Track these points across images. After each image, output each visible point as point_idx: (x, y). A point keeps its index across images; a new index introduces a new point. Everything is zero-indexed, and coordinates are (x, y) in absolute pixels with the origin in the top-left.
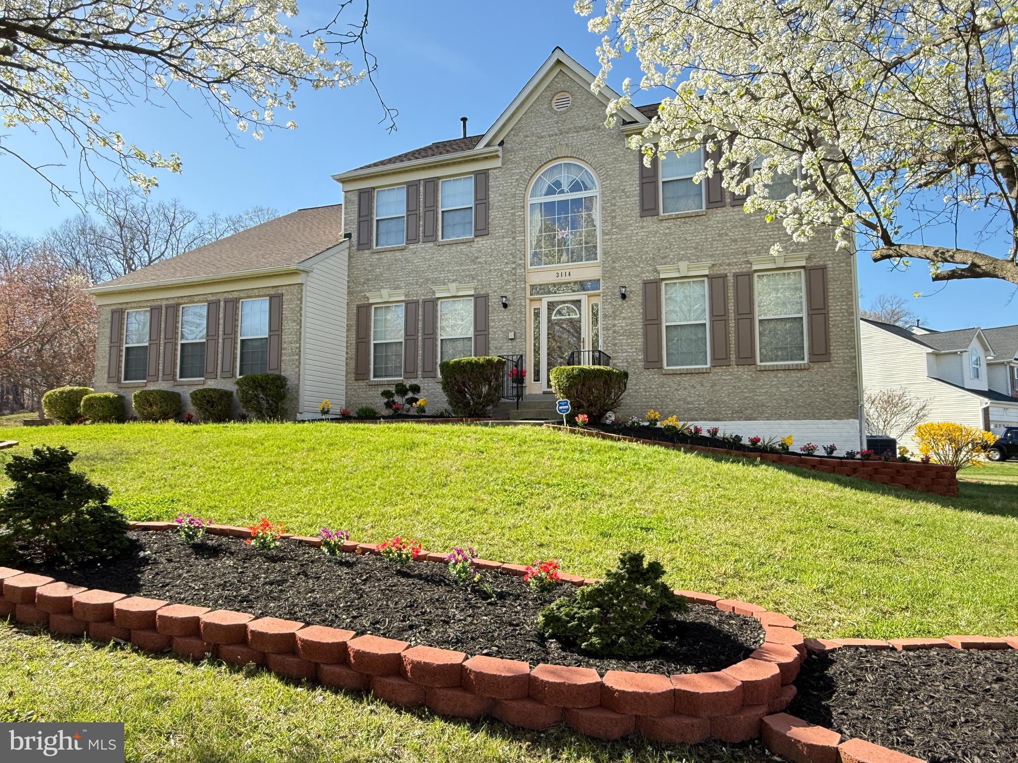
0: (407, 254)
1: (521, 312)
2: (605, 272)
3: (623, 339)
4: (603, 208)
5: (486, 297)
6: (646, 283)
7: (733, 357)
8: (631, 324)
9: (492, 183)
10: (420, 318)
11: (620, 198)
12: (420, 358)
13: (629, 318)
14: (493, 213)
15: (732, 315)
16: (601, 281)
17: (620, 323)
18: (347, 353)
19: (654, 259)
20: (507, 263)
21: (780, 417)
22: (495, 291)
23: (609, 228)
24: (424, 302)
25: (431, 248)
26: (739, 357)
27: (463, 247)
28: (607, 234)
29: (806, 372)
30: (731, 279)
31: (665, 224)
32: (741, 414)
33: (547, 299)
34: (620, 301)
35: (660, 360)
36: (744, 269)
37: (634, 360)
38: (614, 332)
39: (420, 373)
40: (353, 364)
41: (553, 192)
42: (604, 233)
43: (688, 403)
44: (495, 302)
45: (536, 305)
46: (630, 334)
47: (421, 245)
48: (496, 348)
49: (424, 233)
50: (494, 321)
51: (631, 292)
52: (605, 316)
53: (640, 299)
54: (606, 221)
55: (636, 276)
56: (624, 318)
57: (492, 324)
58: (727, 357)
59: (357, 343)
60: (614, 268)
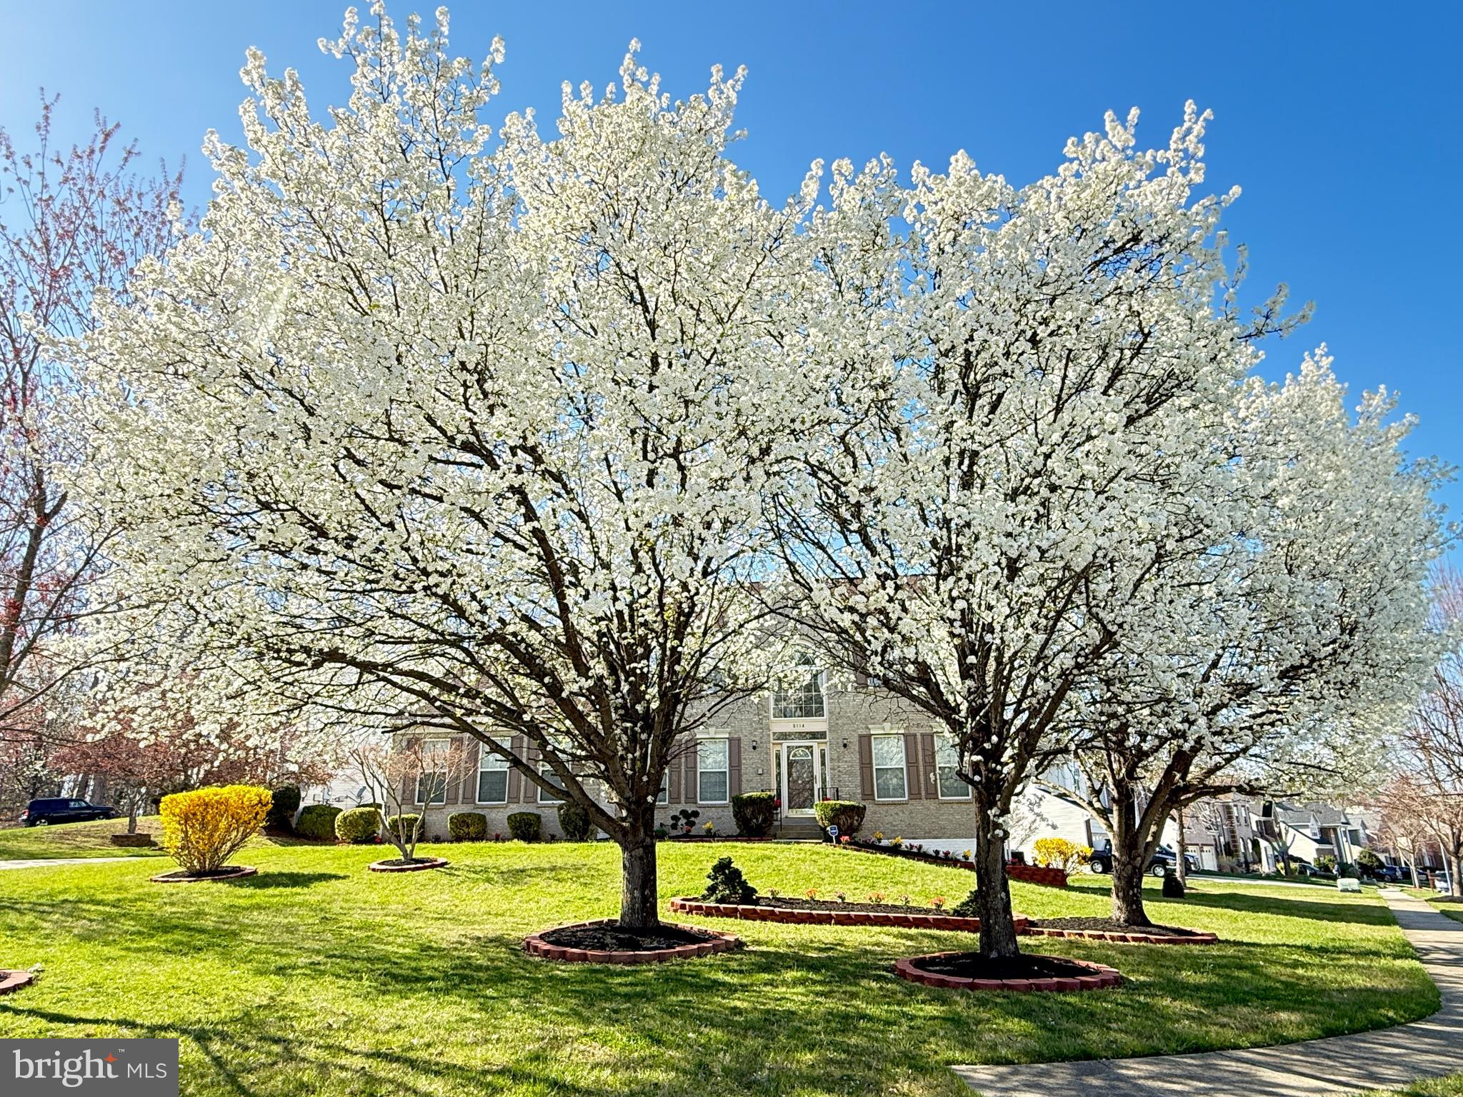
1: (766, 753)
2: (830, 726)
3: (846, 777)
5: (739, 740)
6: (861, 737)
7: (923, 793)
8: (851, 766)
10: (684, 754)
12: (683, 787)
13: (849, 761)
15: (921, 763)
16: (828, 733)
17: (843, 766)
19: (865, 719)
20: (755, 715)
21: (957, 837)
22: (746, 736)
23: (833, 694)
24: (687, 741)
26: (927, 793)
28: (831, 699)
29: (971, 805)
30: (919, 737)
32: (929, 835)
33: (786, 744)
34: (842, 749)
35: (873, 794)
36: (928, 730)
37: (854, 793)
38: (839, 772)
39: (683, 799)
42: (829, 698)
43: (894, 826)
44: (746, 744)
45: (778, 748)
46: (850, 774)
48: (747, 781)
50: (745, 759)
51: (850, 743)
52: (832, 759)
53: (857, 748)
55: (854, 731)
56: (846, 762)
57: (744, 762)
58: (919, 793)
60: (837, 724)
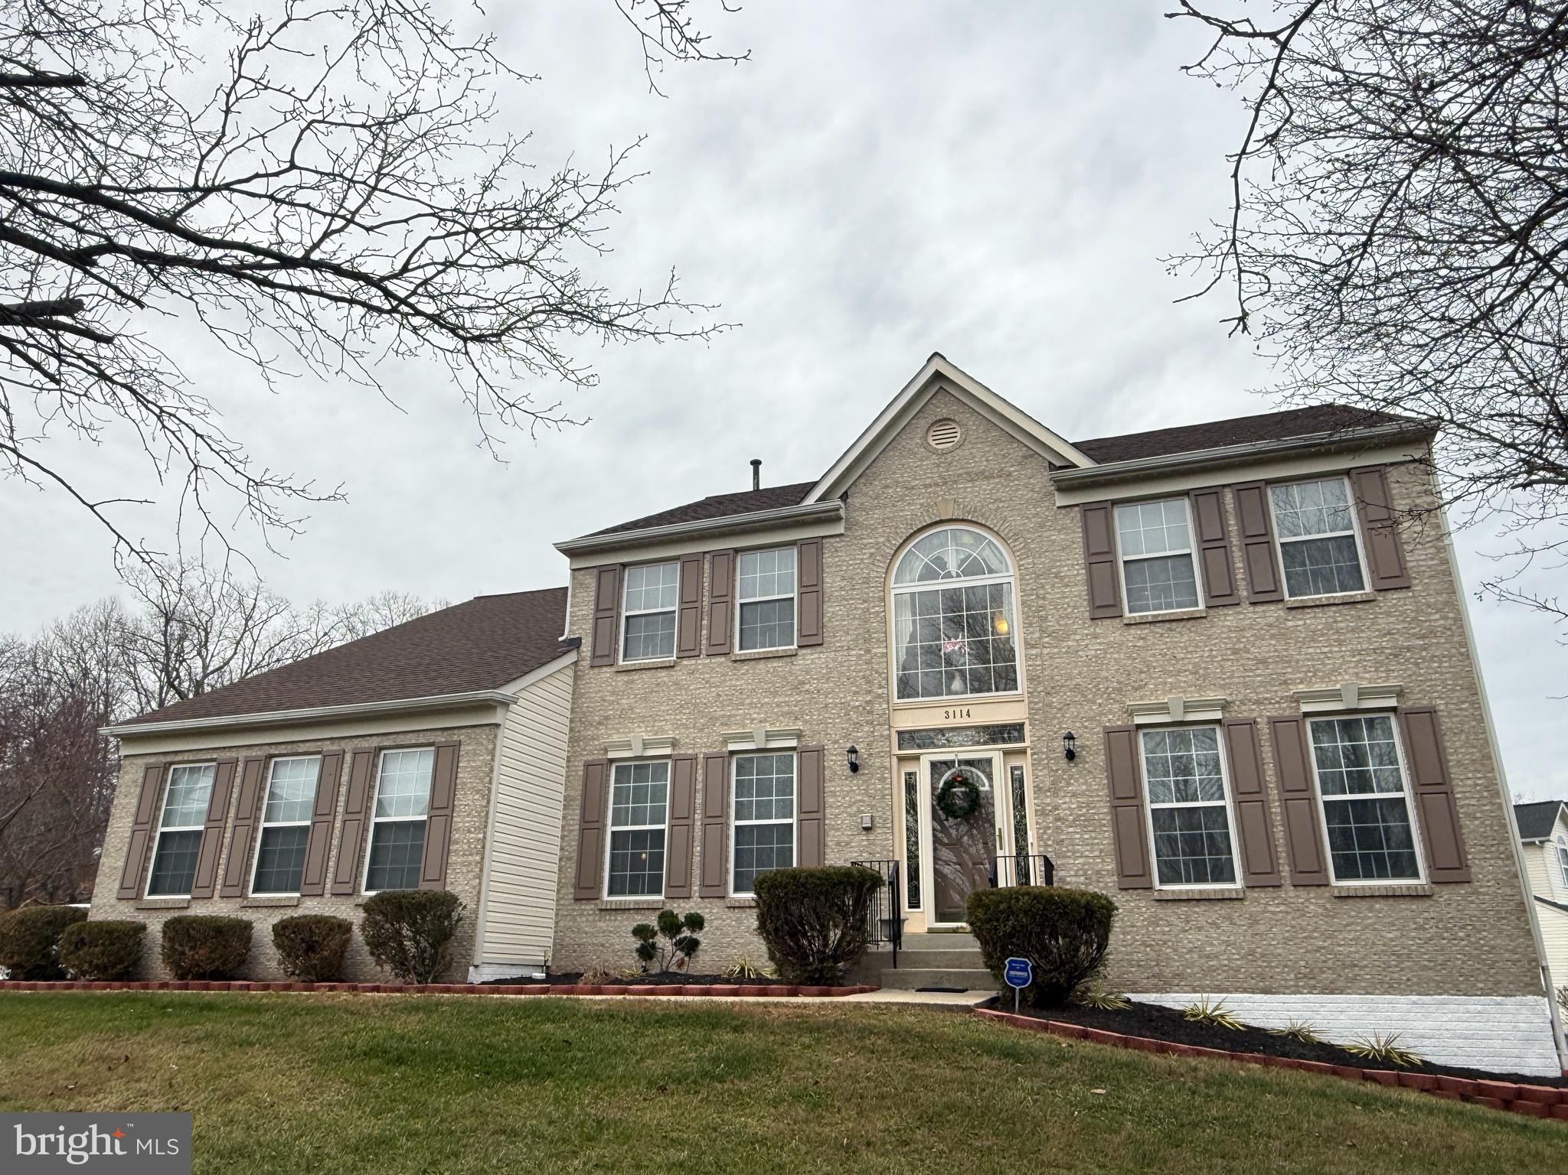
0: (677, 675)
1: (882, 780)
2: (1033, 711)
3: (1075, 833)
4: (1023, 603)
5: (820, 751)
6: (1109, 732)
7: (1285, 871)
8: (1088, 805)
9: (828, 559)
10: (699, 786)
11: (1053, 586)
12: (697, 859)
13: (1083, 794)
14: (830, 609)
15: (1274, 794)
16: (1027, 728)
17: (1067, 805)
18: (562, 849)
19: (1119, 690)
20: (856, 693)
22: (836, 742)
23: (1037, 635)
24: (707, 758)
25: (721, 664)
26: (1296, 870)
27: (776, 664)
28: (1033, 647)
29: (1428, 903)
30: (1264, 727)
31: (1133, 631)
33: (929, 756)
34: (1064, 763)
35: (1146, 873)
36: (1286, 710)
37: (1098, 872)
38: (1058, 819)
39: (695, 888)
40: (571, 871)
41: (936, 576)
42: (1028, 645)
43: (1208, 956)
44: (836, 762)
45: (910, 768)
46: (1087, 823)
47: (703, 661)
48: (838, 844)
49: (709, 639)
50: (834, 794)
51: (1083, 747)
52: (1038, 790)
53: (1101, 759)
54: (1030, 625)
55: (1091, 719)
56: (1074, 795)
57: (830, 800)
58: (1273, 871)
59: (582, 830)
60: (1050, 705)
